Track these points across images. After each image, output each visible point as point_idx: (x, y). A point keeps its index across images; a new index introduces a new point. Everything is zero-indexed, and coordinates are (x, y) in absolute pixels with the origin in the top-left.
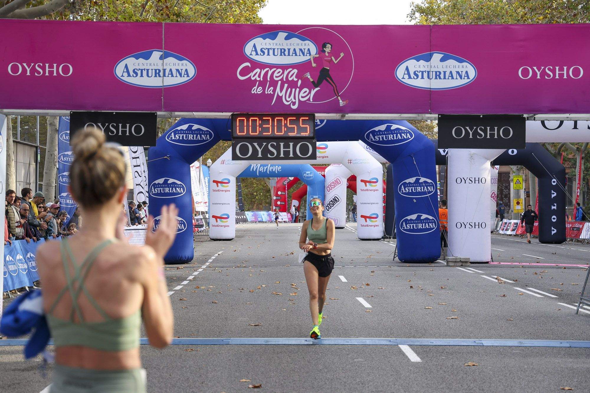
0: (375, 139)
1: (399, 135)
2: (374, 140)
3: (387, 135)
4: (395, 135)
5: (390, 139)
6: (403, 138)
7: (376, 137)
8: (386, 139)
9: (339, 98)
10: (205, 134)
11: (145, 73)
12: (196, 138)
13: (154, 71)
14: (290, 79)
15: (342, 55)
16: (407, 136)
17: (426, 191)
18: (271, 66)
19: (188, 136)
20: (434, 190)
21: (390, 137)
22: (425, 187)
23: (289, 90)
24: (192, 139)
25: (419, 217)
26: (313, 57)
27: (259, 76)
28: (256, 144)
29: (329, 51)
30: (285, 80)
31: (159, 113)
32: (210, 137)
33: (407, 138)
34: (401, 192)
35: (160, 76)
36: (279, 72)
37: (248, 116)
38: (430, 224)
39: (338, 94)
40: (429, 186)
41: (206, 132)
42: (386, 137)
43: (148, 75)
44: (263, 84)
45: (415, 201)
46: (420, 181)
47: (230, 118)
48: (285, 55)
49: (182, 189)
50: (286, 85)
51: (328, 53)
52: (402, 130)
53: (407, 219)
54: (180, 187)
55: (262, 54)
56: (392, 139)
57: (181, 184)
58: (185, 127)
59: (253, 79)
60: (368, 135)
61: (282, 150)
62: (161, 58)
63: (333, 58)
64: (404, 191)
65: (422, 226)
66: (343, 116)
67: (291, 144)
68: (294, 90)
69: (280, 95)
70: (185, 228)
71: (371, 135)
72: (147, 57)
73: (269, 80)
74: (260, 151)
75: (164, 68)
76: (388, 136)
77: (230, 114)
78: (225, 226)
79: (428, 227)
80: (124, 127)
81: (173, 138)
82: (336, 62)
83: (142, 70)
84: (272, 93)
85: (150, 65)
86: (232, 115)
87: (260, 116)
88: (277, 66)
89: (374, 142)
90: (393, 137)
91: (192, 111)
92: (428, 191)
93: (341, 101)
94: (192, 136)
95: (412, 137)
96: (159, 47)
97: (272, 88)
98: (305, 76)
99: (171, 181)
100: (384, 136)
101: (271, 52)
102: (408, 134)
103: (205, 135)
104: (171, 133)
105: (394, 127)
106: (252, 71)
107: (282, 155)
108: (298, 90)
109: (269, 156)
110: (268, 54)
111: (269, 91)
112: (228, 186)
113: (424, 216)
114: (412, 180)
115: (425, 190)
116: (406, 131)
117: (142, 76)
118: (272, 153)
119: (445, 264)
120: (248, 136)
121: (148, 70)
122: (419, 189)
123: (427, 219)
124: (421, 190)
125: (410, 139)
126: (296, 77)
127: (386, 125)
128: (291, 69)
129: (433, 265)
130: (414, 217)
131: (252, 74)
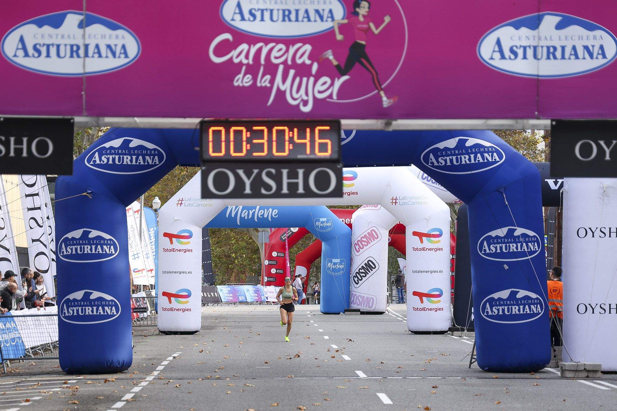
0: (438, 162)
1: (479, 155)
2: (436, 164)
3: (459, 157)
4: (472, 156)
5: (463, 163)
6: (486, 161)
7: (440, 159)
8: (457, 162)
9: (382, 93)
10: (152, 155)
11: (53, 50)
12: (136, 162)
13: (68, 48)
14: (299, 61)
15: (387, 19)
16: (494, 158)
17: (526, 250)
18: (267, 40)
19: (123, 158)
20: (539, 249)
21: (465, 159)
22: (524, 244)
23: (298, 80)
24: (129, 163)
25: (513, 294)
26: (338, 24)
27: (247, 57)
28: (241, 172)
29: (366, 14)
30: (289, 62)
31: (78, 119)
32: (160, 160)
33: (493, 160)
34: (483, 252)
35: (78, 56)
36: (280, 50)
37: (228, 125)
38: (532, 306)
39: (380, 86)
40: (531, 242)
41: (153, 152)
42: (457, 159)
43: (58, 55)
44: (253, 70)
45: (506, 267)
46: (516, 234)
47: (198, 127)
48: (290, 20)
49: (112, 247)
50: (292, 72)
51: (364, 16)
52: (484, 147)
53: (493, 298)
54: (110, 243)
55: (252, 18)
56: (468, 162)
57: (111, 240)
58: (117, 143)
59: (236, 61)
60: (427, 155)
61: (285, 181)
62: (82, 25)
63: (372, 25)
64: (488, 251)
65: (519, 310)
66: (388, 124)
67: (301, 172)
68: (305, 79)
69: (282, 88)
70: (117, 312)
71: (431, 156)
72: (57, 23)
73: (263, 62)
74: (248, 183)
75: (87, 42)
76: (461, 158)
77: (197, 121)
78: (184, 310)
79: (529, 312)
80: (19, 142)
81: (98, 162)
82: (376, 32)
83: (48, 46)
84: (269, 85)
85: (63, 37)
86: (202, 123)
87: (249, 125)
88: (277, 40)
89: (436, 167)
90: (470, 159)
91: (134, 116)
92: (529, 250)
93: (385, 99)
94: (129, 157)
95: (501, 157)
96: (76, 7)
97: (268, 77)
98: (324, 57)
99: (94, 233)
100: (454, 158)
101: (267, 15)
102: (495, 154)
103: (152, 157)
104: (94, 153)
105: (471, 142)
106: (235, 48)
107: (285, 190)
108: (312, 79)
109: (263, 191)
110: (262, 20)
111: (264, 81)
112: (189, 243)
113: (522, 293)
114: (502, 232)
115: (524, 249)
116: (492, 149)
117: (48, 55)
118: (269, 188)
119: (559, 374)
120: (228, 157)
121: (58, 46)
122: (513, 247)
123: (527, 298)
124: (517, 248)
125: (498, 162)
126: (310, 58)
127: (457, 139)
128: (299, 45)
129: (538, 375)
130: (504, 294)
131: (234, 53)
